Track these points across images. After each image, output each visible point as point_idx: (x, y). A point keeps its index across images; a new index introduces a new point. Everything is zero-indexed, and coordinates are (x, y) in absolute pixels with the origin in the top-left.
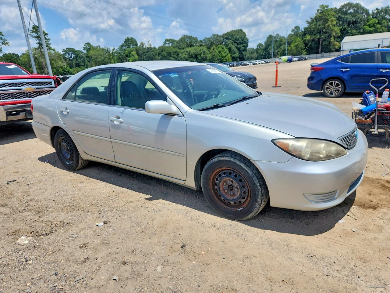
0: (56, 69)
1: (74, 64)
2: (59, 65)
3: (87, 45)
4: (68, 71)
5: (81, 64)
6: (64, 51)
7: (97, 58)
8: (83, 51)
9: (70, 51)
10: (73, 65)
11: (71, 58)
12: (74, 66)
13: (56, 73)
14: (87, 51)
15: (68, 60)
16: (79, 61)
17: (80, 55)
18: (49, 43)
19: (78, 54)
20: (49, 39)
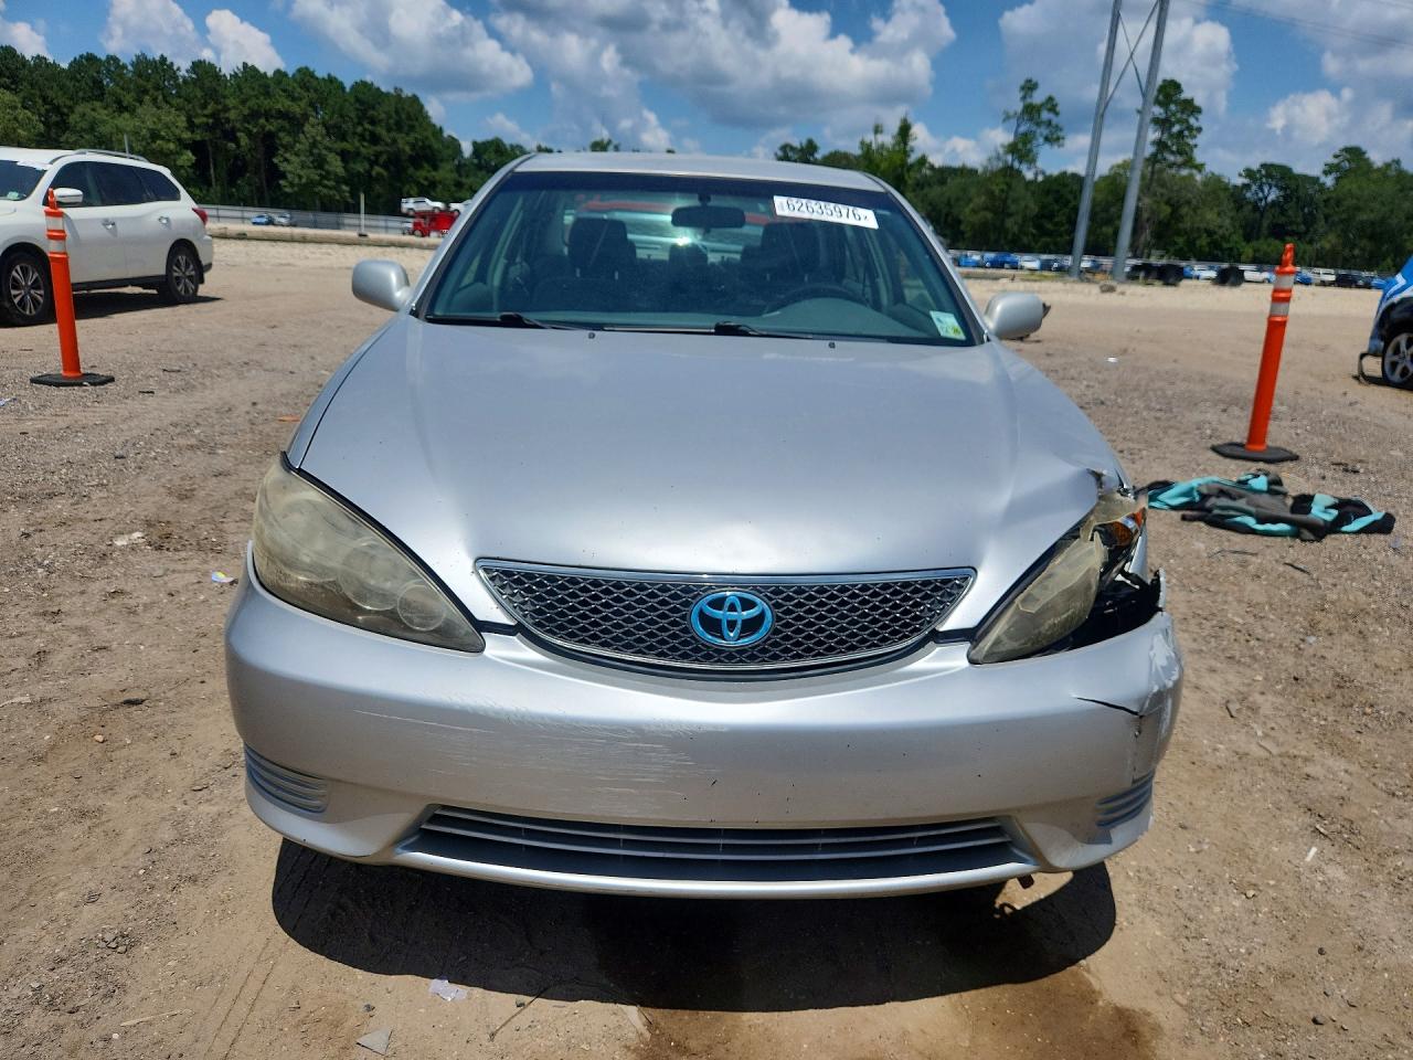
0: (1188, 238)
1: (1266, 223)
2: (1202, 226)
3: (1348, 156)
4: (1231, 249)
5: (1294, 228)
6: (1249, 173)
7: (1358, 209)
8: (1323, 179)
9: (1268, 176)
10: (1259, 230)
11: (1263, 202)
12: (1265, 231)
13: (1181, 249)
14: (1337, 179)
15: (1250, 207)
16: (1289, 217)
17: (1301, 194)
18: (1192, 142)
19: (1297, 190)
20: (1199, 130)
